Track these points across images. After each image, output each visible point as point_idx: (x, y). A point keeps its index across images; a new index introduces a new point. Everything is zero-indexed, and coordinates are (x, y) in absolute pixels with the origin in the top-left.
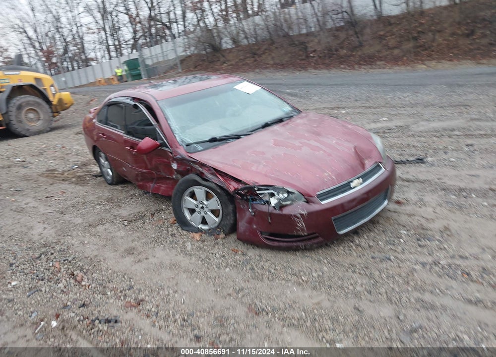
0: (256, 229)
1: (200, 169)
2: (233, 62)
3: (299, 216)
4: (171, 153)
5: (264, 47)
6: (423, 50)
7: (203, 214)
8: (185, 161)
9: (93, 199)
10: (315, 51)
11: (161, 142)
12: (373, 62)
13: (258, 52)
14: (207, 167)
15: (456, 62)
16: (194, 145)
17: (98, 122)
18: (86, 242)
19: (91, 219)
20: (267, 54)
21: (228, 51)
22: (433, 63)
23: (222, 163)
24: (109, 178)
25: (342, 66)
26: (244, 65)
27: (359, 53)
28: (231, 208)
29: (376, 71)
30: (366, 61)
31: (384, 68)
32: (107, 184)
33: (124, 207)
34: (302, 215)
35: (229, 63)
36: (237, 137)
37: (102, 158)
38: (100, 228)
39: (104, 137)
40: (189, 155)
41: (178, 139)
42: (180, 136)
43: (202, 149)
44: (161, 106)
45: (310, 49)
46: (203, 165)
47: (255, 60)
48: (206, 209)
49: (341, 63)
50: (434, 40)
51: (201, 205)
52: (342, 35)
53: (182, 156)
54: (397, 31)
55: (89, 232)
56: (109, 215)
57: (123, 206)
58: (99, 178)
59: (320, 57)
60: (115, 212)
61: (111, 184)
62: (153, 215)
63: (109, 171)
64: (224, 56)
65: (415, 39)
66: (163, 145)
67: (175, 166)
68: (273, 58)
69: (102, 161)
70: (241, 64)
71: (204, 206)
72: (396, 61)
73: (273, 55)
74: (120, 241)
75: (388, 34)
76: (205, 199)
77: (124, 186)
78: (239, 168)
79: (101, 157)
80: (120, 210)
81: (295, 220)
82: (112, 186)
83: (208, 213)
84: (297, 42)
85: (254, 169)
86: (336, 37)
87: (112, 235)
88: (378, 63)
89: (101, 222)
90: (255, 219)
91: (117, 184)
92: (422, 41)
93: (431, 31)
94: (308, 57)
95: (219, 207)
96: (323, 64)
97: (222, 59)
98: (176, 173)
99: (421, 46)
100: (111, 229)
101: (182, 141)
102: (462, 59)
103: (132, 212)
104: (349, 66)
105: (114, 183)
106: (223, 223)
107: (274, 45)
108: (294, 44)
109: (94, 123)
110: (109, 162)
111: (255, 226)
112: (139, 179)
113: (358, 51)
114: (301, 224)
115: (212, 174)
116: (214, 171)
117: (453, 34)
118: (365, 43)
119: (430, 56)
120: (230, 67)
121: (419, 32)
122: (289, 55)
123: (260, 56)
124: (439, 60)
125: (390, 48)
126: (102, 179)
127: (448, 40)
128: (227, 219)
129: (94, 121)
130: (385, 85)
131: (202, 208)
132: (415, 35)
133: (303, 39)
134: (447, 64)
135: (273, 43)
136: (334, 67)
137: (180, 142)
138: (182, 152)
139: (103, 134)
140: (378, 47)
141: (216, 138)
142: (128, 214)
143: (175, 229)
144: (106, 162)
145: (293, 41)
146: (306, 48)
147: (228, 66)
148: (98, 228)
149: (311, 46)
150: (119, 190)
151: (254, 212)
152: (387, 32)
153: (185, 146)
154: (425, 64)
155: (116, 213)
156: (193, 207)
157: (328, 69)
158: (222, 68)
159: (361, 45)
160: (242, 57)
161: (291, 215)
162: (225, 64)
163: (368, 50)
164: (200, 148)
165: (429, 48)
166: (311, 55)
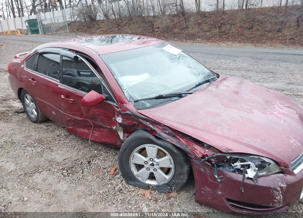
0: (222, 195)
1: (151, 126)
2: (104, 29)
3: (279, 189)
4: (118, 108)
5: (126, 22)
6: (224, 35)
7: (152, 170)
8: (133, 117)
9: (21, 139)
10: (158, 28)
11: (107, 96)
12: (194, 38)
13: (121, 24)
14: (161, 126)
15: (242, 44)
16: (142, 101)
17: (26, 67)
18: (26, 199)
19: (24, 165)
20: (127, 26)
21: (101, 22)
22: (230, 43)
23: (181, 124)
24: (32, 116)
25: (175, 39)
26: (111, 31)
27: (186, 32)
28: (186, 168)
29: (197, 44)
30: (190, 38)
31: (201, 43)
32: (30, 121)
33: (55, 150)
34: (281, 188)
35: (101, 30)
36: (180, 96)
37: (27, 99)
38: (38, 178)
39: (34, 83)
40: (139, 111)
41: (126, 94)
42: (127, 92)
43: (150, 106)
44: (105, 61)
45: (155, 26)
46: (154, 123)
47: (119, 30)
48: (156, 167)
49: (174, 37)
50: (230, 29)
51: (151, 163)
52: (176, 20)
53: (132, 112)
54: (209, 21)
55: (26, 184)
56: (43, 159)
57: (54, 148)
58: (21, 115)
59: (161, 32)
60: (48, 156)
61: (35, 122)
62: (89, 162)
63: (34, 110)
64: (98, 25)
65: (220, 27)
66: (109, 98)
67: (119, 120)
68: (131, 29)
69: (28, 101)
70: (109, 31)
71: (155, 163)
72: (208, 39)
73: (131, 27)
74: (65, 197)
75: (204, 23)
76: (156, 156)
77: (47, 124)
78: (202, 130)
79: (26, 97)
80: (53, 154)
81: (274, 193)
82: (36, 124)
83: (159, 170)
84: (147, 21)
85: (219, 132)
86: (172, 21)
87: (53, 188)
88: (197, 39)
89: (37, 170)
90: (220, 185)
91: (41, 122)
92: (223, 29)
93: (229, 24)
94: (153, 31)
95: (172, 166)
96: (163, 37)
97: (97, 26)
98: (118, 125)
99: (222, 32)
100: (51, 179)
101: (131, 97)
102: (246, 43)
103: (66, 158)
104: (179, 39)
105: (39, 122)
106: (173, 181)
107: (132, 21)
108: (145, 21)
109: (23, 68)
110: (35, 104)
111: (220, 193)
112: (70, 124)
113: (185, 31)
114: (279, 197)
115: (169, 134)
116: (171, 131)
117: (241, 27)
118: (190, 27)
119: (228, 38)
120: (101, 32)
121: (221, 24)
122: (142, 28)
123: (122, 27)
124: (233, 41)
125: (204, 31)
126: (25, 116)
127: (238, 30)
128: (180, 178)
129: (23, 66)
130: (212, 54)
131: (152, 165)
132: (220, 25)
133: (151, 19)
134: (238, 45)
135: (132, 20)
136: (170, 39)
137: (128, 98)
138: (131, 107)
139: (33, 79)
140: (197, 30)
141: (162, 96)
142: (62, 159)
143: (119, 182)
144: (32, 103)
145: (145, 20)
146: (153, 25)
147: (101, 31)
148: (34, 177)
149: (156, 24)
150: (44, 129)
151: (221, 178)
152: (203, 21)
153: (133, 102)
154: (225, 43)
155: (50, 157)
156: (142, 163)
157: (167, 40)
158: (96, 32)
159: (187, 27)
160: (111, 27)
161: (271, 188)
162: (98, 30)
163: (191, 31)
164: (148, 105)
165: (228, 34)
166: (156, 30)
